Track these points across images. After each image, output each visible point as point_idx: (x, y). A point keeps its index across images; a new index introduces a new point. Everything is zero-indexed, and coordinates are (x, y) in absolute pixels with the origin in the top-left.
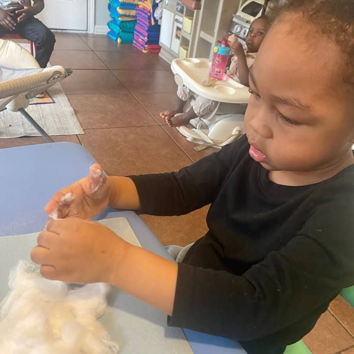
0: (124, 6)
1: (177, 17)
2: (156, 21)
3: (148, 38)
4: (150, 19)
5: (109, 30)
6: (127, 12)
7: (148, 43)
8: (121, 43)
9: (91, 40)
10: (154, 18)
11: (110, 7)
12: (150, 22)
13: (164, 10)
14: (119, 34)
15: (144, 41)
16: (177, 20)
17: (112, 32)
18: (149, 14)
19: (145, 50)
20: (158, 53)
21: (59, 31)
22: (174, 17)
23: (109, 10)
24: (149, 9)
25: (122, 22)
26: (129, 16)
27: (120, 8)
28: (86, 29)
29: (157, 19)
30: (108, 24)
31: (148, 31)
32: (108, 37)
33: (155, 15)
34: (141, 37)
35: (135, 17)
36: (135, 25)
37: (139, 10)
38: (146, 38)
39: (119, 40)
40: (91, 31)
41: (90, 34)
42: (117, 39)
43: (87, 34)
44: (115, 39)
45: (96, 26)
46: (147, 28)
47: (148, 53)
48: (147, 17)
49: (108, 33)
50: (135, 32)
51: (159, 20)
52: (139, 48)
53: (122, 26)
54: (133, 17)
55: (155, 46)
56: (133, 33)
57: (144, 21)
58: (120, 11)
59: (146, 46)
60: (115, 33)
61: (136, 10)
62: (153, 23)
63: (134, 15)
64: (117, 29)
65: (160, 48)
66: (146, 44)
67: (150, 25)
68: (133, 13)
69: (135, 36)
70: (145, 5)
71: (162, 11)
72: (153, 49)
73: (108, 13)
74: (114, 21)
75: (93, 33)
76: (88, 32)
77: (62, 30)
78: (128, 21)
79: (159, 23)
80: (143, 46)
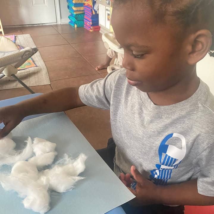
0: (76, 5)
1: (107, 8)
2: (96, 12)
4: (92, 11)
5: (70, 21)
6: (79, 9)
7: (92, 25)
8: (77, 27)
9: (59, 28)
10: (95, 10)
11: (68, 7)
12: (92, 13)
13: (100, 4)
14: (75, 22)
15: (90, 24)
16: (107, 10)
17: (71, 22)
18: (91, 8)
19: (91, 29)
20: (99, 31)
21: (40, 25)
22: (105, 8)
23: (68, 8)
24: (91, 5)
25: (76, 15)
26: (80, 11)
27: (74, 7)
28: (56, 22)
29: (96, 10)
30: (69, 17)
31: (92, 18)
32: (70, 25)
33: (95, 8)
34: (88, 23)
35: (83, 11)
36: (84, 15)
37: (85, 6)
38: (91, 23)
39: (76, 26)
40: (59, 23)
41: (59, 24)
42: (74, 26)
43: (57, 25)
44: (73, 25)
45: (62, 19)
46: (91, 17)
47: (93, 31)
48: (90, 10)
49: (70, 22)
50: (84, 20)
52: (87, 29)
53: (76, 17)
54: (82, 11)
55: (96, 27)
56: (83, 20)
57: (89, 13)
58: (74, 9)
59: (91, 27)
60: (73, 22)
61: (84, 7)
62: (94, 13)
63: (83, 10)
64: (74, 20)
65: (100, 28)
66: (91, 26)
67: (93, 15)
68: (82, 8)
69: (85, 22)
70: (89, 3)
71: (98, 5)
72: (95, 29)
73: (68, 10)
74: (72, 15)
75: (60, 23)
76: (58, 23)
77: (42, 24)
78: (80, 14)
80: (90, 28)
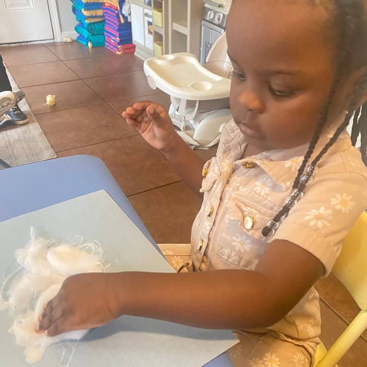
0: (88, 6)
1: (146, 11)
2: (125, 18)
3: (119, 38)
4: (119, 17)
5: (78, 35)
6: (93, 13)
7: (121, 43)
8: (93, 47)
9: (60, 48)
10: (123, 16)
11: (74, 10)
12: (119, 21)
13: (132, 5)
14: (88, 37)
15: (117, 42)
16: (146, 15)
17: (81, 37)
18: (117, 12)
19: (119, 51)
20: (133, 53)
21: (23, 44)
22: (143, 11)
23: (74, 13)
24: (116, 6)
25: (90, 24)
26: (96, 17)
27: (85, 10)
28: (53, 38)
29: (126, 15)
30: (76, 29)
31: (119, 30)
32: (78, 42)
33: (124, 12)
34: (113, 38)
35: (103, 16)
36: (104, 26)
37: (105, 9)
38: (118, 38)
39: (90, 45)
40: (58, 39)
41: (57, 43)
42: (87, 44)
43: (55, 43)
44: (85, 44)
45: (62, 32)
46: (117, 28)
47: (123, 54)
48: (115, 15)
49: (78, 38)
50: (105, 33)
51: (128, 16)
52: (112, 50)
53: (90, 28)
54: (100, 17)
55: (129, 46)
56: (103, 34)
57: (113, 20)
58: (85, 13)
59: (119, 47)
60: (84, 37)
61: (103, 9)
62: (122, 21)
63: (102, 14)
64: (86, 34)
65: (134, 47)
66: (119, 44)
67: (120, 25)
68: (100, 12)
69: (106, 37)
70: (113, 3)
71: (130, 6)
72: (126, 49)
73: (74, 16)
74: (81, 24)
75: (61, 40)
76: (56, 40)
77: (26, 42)
78: (96, 22)
79: (129, 21)
80: (117, 47)
